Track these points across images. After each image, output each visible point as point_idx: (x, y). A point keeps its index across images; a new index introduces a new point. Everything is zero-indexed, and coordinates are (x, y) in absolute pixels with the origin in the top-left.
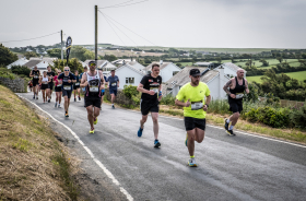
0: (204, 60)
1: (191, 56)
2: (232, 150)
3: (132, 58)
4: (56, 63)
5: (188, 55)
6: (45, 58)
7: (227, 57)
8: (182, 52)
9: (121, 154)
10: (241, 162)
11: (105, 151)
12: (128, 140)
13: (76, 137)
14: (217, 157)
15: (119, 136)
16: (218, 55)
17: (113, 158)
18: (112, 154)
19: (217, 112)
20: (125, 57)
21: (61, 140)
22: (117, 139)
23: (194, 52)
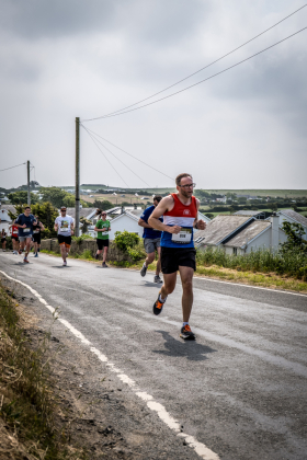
0: (249, 208)
1: (229, 202)
2: (271, 311)
3: (135, 205)
4: (20, 210)
5: (224, 200)
6: (4, 206)
7: (286, 204)
8: (215, 196)
9: (100, 314)
10: (282, 324)
11: (76, 310)
12: (114, 299)
13: (37, 295)
14: (245, 319)
15: (101, 295)
16: (272, 200)
17: (88, 317)
18: (86, 314)
19: (257, 269)
20: (126, 204)
21: (14, 297)
22: (97, 298)
23: (234, 197)
